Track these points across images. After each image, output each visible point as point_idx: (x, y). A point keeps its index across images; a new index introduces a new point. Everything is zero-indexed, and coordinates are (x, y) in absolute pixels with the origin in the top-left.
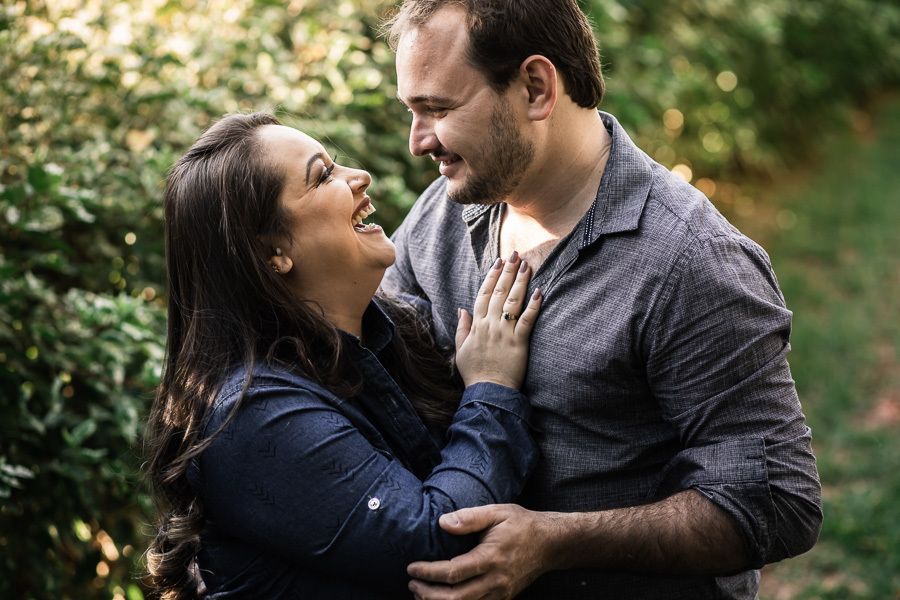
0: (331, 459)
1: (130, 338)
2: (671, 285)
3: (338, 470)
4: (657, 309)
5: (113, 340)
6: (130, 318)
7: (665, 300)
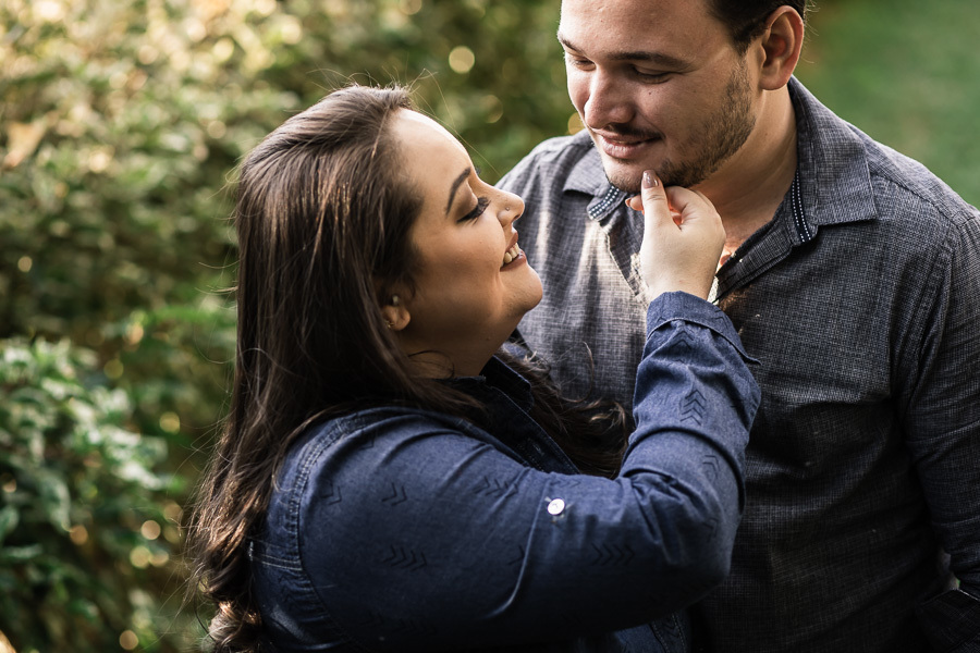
0: (480, 477)
1: (51, 399)
2: (932, 289)
3: (495, 487)
4: (917, 321)
5: (27, 401)
6: (51, 372)
7: (926, 308)
